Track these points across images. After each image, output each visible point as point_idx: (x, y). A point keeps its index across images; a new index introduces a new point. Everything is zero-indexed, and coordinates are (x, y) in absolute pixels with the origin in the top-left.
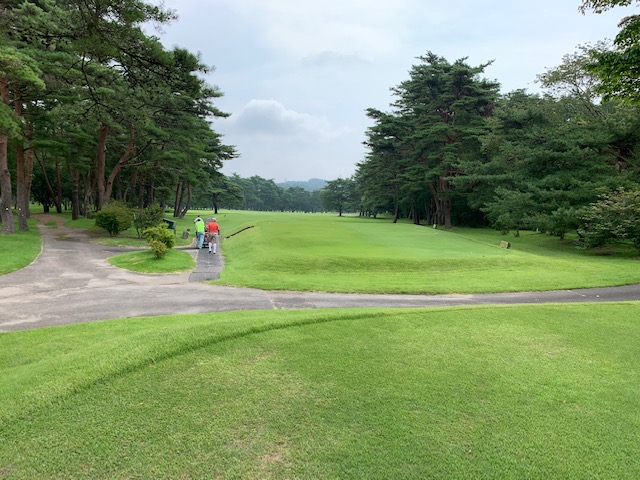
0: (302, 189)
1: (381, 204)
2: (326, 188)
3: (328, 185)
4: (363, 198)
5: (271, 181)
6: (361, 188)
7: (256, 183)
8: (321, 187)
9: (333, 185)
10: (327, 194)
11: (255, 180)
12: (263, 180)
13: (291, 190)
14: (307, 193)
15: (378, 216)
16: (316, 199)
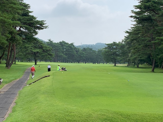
0: (91, 49)
1: (142, 58)
2: (106, 48)
3: (107, 46)
4: (130, 55)
5: (72, 44)
6: (128, 48)
7: (62, 46)
8: (102, 48)
9: (110, 46)
10: (106, 52)
11: (62, 44)
12: (67, 44)
13: (84, 49)
14: (94, 52)
15: (140, 66)
16: (100, 56)
